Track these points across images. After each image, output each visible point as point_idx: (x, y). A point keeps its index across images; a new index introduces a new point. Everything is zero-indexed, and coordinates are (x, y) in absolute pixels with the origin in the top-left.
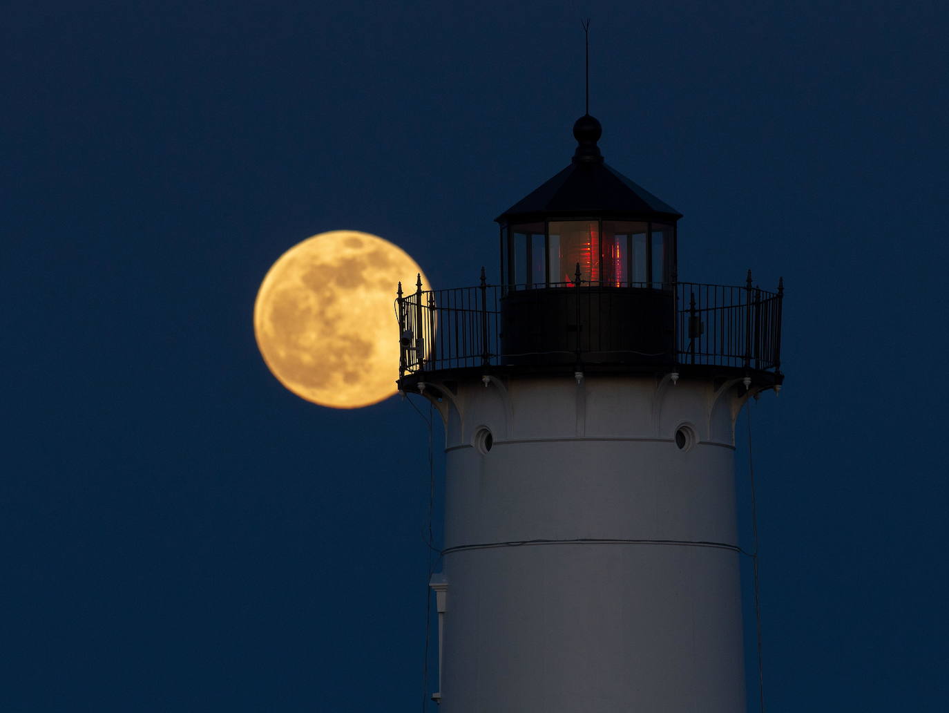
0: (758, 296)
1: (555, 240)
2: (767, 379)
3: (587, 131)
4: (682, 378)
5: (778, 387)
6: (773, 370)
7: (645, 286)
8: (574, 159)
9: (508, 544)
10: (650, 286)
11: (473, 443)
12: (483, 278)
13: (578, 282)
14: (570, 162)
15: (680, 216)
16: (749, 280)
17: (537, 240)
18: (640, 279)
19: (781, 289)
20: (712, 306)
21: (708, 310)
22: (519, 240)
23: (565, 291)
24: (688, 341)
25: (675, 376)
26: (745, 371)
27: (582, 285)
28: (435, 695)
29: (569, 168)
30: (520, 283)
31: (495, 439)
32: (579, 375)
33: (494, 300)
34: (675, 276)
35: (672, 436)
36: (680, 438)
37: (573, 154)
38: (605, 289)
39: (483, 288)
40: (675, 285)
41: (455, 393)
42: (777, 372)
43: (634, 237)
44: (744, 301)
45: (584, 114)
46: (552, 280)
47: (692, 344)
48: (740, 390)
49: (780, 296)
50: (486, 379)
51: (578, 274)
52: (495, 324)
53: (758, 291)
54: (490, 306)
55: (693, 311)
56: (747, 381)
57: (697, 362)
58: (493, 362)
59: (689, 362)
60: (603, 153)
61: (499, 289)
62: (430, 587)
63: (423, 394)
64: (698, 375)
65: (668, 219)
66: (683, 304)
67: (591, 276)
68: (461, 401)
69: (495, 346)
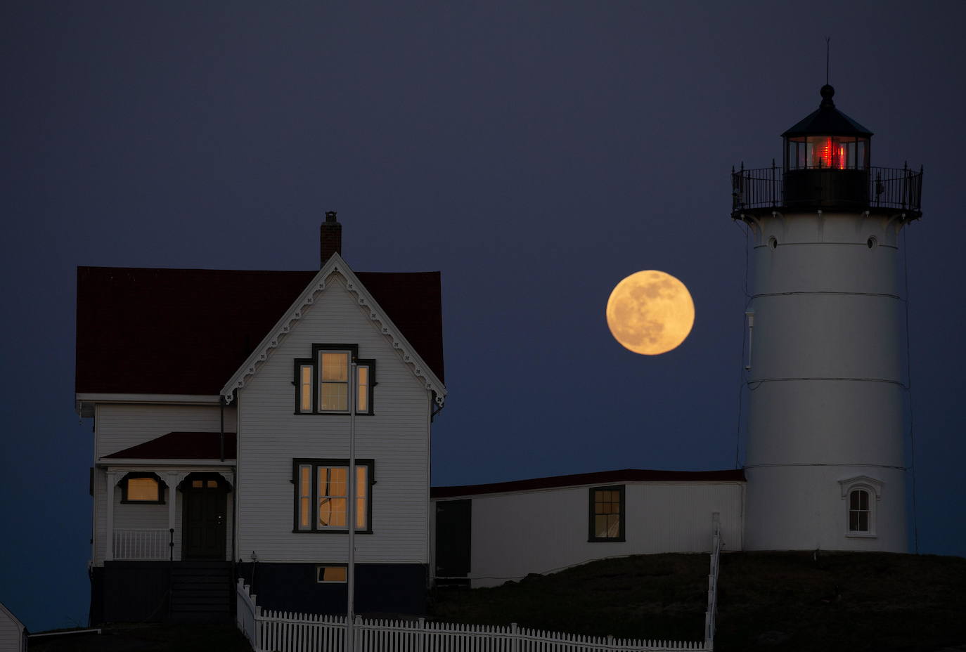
0: (910, 174)
1: (810, 146)
2: (914, 215)
3: (827, 92)
4: (871, 214)
5: (920, 219)
6: (917, 210)
7: (854, 168)
8: (821, 106)
9: (784, 294)
10: (856, 168)
11: (767, 245)
12: (774, 164)
13: (820, 166)
14: (818, 108)
15: (873, 134)
16: (906, 166)
17: (802, 146)
18: (852, 165)
19: (922, 170)
20: (890, 178)
21: (889, 180)
22: (793, 145)
23: (814, 170)
24: (875, 195)
25: (868, 212)
26: (904, 210)
27: (823, 168)
28: (747, 367)
29: (817, 111)
30: (792, 166)
31: (778, 243)
32: (820, 212)
33: (779, 176)
34: (869, 165)
35: (866, 242)
36: (870, 243)
37: (820, 103)
38: (834, 170)
39: (774, 168)
40: (869, 168)
41: (759, 220)
42: (919, 211)
43: (850, 144)
44: (903, 177)
45: (825, 84)
46: (808, 165)
47: (878, 198)
48: (901, 221)
49: (922, 173)
50: (774, 213)
51: (820, 162)
52: (779, 186)
53: (910, 171)
54: (777, 178)
55: (879, 181)
56: (904, 215)
57: (880, 206)
58: (779, 205)
59: (876, 206)
60: (835, 103)
61: (782, 170)
62: (745, 315)
63: (744, 220)
64: (880, 213)
65: (867, 136)
66: (874, 177)
67: (827, 162)
68: (762, 224)
69: (779, 197)
